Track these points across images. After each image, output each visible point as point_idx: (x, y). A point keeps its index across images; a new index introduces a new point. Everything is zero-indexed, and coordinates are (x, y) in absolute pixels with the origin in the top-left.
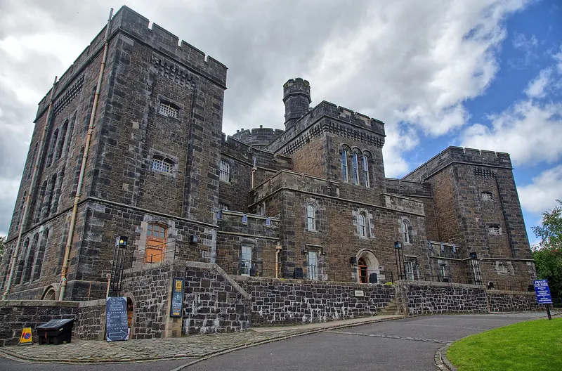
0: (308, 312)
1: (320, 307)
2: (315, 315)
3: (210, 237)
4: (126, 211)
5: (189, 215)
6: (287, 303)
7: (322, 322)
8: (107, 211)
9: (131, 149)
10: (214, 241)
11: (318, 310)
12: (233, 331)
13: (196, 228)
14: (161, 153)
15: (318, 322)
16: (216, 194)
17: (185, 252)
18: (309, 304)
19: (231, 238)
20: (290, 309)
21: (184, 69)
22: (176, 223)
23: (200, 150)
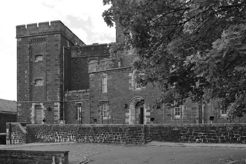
0: (57, 138)
1: (62, 136)
2: (60, 139)
3: (57, 106)
4: (27, 104)
5: (48, 99)
6: (50, 134)
7: (62, 142)
8: (22, 105)
9: (26, 81)
10: (59, 107)
11: (61, 137)
12: (21, 144)
13: (51, 104)
14: (37, 78)
15: (61, 142)
16: (58, 87)
17: (47, 114)
18: (57, 135)
19: (72, 103)
20: (51, 136)
21: (40, 37)
22: (43, 104)
23: (50, 70)
